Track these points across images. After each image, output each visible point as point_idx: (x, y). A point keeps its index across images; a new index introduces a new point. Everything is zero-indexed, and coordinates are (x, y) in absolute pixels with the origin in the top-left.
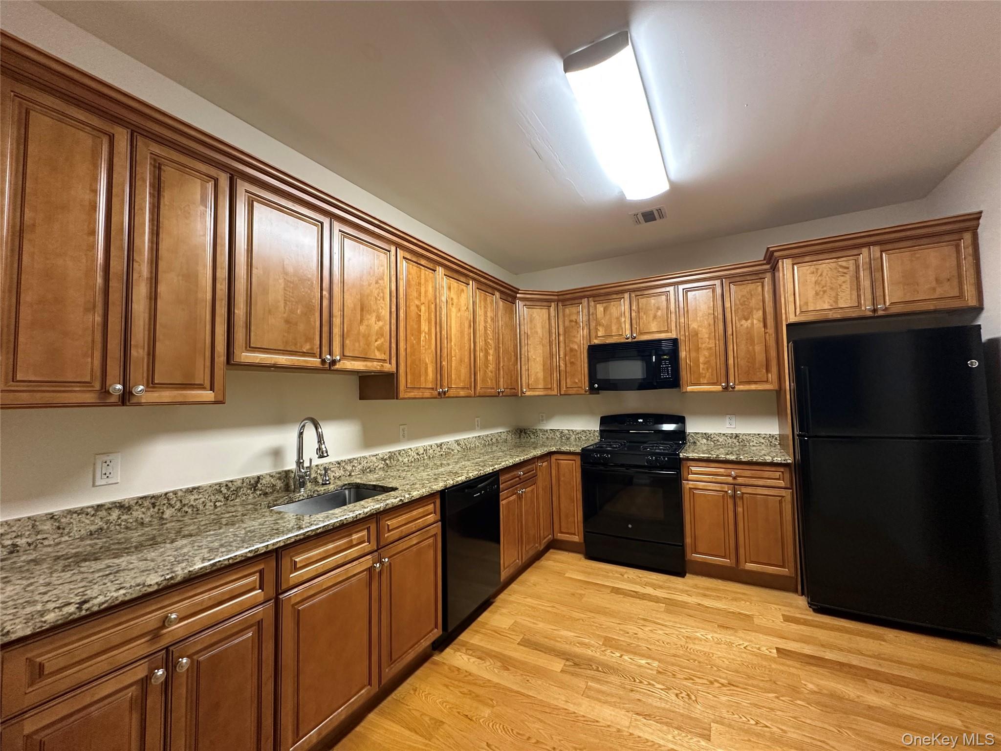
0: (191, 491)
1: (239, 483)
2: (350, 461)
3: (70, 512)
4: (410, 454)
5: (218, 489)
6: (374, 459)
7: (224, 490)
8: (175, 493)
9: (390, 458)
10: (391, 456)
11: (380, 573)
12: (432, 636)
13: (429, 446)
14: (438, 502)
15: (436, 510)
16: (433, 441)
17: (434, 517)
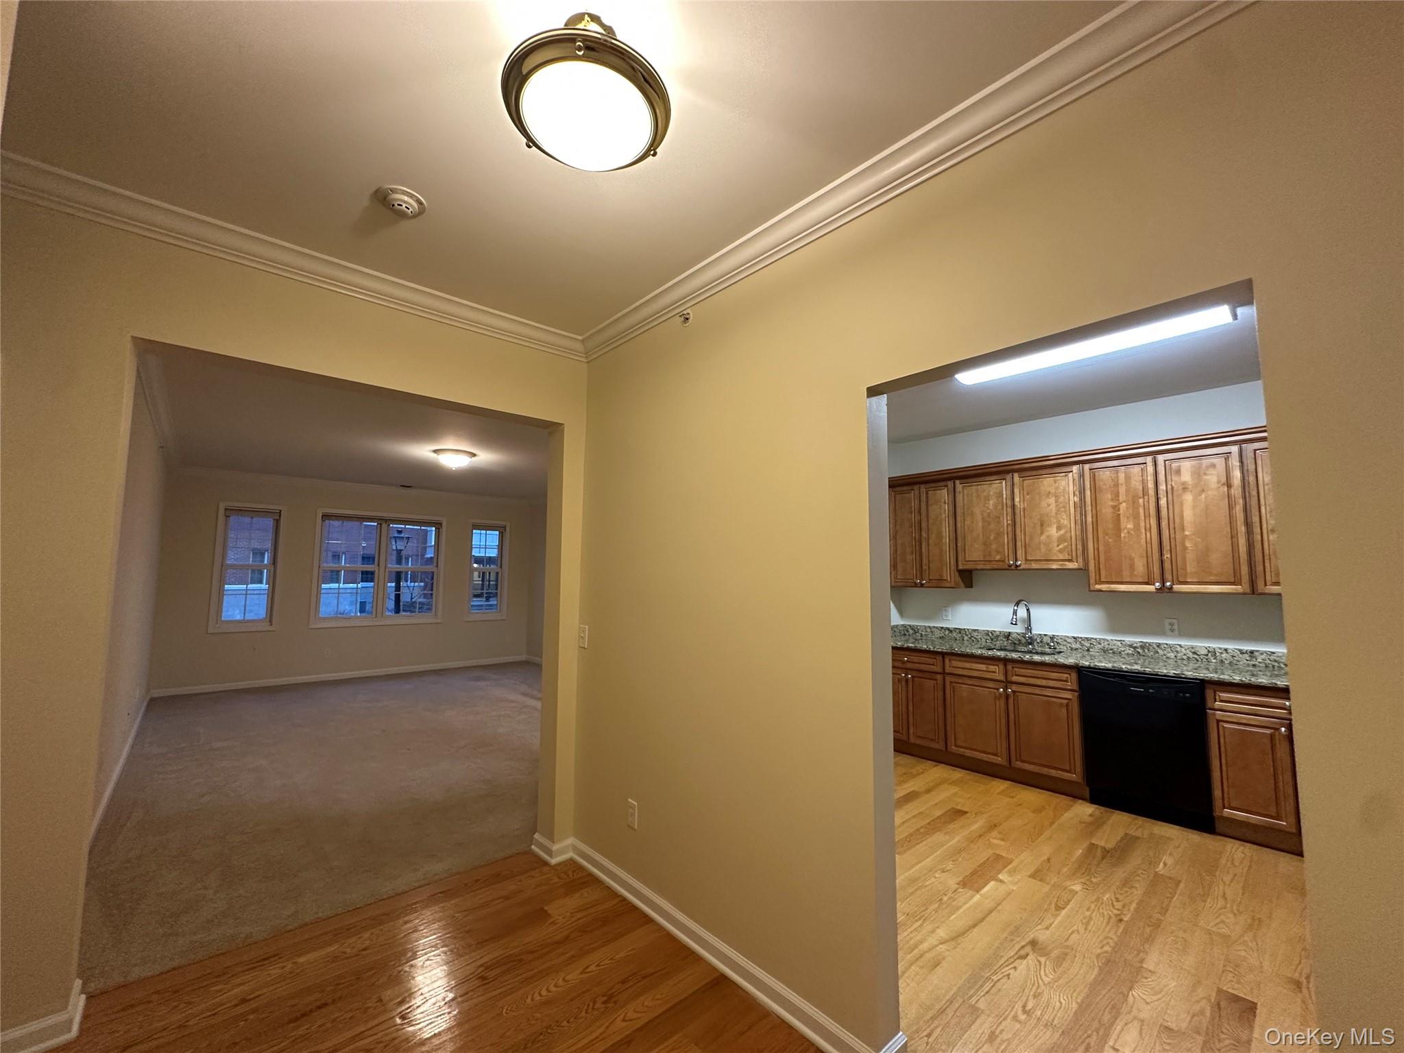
0: (975, 630)
1: (998, 633)
2: (1088, 639)
3: (934, 627)
4: (1179, 650)
5: (987, 633)
6: (1119, 643)
7: (990, 634)
8: (968, 629)
9: (1142, 647)
10: (1144, 646)
11: (1007, 697)
12: (1066, 776)
13: (1221, 649)
14: (1074, 675)
15: (1072, 681)
16: (1231, 646)
17: (1069, 685)
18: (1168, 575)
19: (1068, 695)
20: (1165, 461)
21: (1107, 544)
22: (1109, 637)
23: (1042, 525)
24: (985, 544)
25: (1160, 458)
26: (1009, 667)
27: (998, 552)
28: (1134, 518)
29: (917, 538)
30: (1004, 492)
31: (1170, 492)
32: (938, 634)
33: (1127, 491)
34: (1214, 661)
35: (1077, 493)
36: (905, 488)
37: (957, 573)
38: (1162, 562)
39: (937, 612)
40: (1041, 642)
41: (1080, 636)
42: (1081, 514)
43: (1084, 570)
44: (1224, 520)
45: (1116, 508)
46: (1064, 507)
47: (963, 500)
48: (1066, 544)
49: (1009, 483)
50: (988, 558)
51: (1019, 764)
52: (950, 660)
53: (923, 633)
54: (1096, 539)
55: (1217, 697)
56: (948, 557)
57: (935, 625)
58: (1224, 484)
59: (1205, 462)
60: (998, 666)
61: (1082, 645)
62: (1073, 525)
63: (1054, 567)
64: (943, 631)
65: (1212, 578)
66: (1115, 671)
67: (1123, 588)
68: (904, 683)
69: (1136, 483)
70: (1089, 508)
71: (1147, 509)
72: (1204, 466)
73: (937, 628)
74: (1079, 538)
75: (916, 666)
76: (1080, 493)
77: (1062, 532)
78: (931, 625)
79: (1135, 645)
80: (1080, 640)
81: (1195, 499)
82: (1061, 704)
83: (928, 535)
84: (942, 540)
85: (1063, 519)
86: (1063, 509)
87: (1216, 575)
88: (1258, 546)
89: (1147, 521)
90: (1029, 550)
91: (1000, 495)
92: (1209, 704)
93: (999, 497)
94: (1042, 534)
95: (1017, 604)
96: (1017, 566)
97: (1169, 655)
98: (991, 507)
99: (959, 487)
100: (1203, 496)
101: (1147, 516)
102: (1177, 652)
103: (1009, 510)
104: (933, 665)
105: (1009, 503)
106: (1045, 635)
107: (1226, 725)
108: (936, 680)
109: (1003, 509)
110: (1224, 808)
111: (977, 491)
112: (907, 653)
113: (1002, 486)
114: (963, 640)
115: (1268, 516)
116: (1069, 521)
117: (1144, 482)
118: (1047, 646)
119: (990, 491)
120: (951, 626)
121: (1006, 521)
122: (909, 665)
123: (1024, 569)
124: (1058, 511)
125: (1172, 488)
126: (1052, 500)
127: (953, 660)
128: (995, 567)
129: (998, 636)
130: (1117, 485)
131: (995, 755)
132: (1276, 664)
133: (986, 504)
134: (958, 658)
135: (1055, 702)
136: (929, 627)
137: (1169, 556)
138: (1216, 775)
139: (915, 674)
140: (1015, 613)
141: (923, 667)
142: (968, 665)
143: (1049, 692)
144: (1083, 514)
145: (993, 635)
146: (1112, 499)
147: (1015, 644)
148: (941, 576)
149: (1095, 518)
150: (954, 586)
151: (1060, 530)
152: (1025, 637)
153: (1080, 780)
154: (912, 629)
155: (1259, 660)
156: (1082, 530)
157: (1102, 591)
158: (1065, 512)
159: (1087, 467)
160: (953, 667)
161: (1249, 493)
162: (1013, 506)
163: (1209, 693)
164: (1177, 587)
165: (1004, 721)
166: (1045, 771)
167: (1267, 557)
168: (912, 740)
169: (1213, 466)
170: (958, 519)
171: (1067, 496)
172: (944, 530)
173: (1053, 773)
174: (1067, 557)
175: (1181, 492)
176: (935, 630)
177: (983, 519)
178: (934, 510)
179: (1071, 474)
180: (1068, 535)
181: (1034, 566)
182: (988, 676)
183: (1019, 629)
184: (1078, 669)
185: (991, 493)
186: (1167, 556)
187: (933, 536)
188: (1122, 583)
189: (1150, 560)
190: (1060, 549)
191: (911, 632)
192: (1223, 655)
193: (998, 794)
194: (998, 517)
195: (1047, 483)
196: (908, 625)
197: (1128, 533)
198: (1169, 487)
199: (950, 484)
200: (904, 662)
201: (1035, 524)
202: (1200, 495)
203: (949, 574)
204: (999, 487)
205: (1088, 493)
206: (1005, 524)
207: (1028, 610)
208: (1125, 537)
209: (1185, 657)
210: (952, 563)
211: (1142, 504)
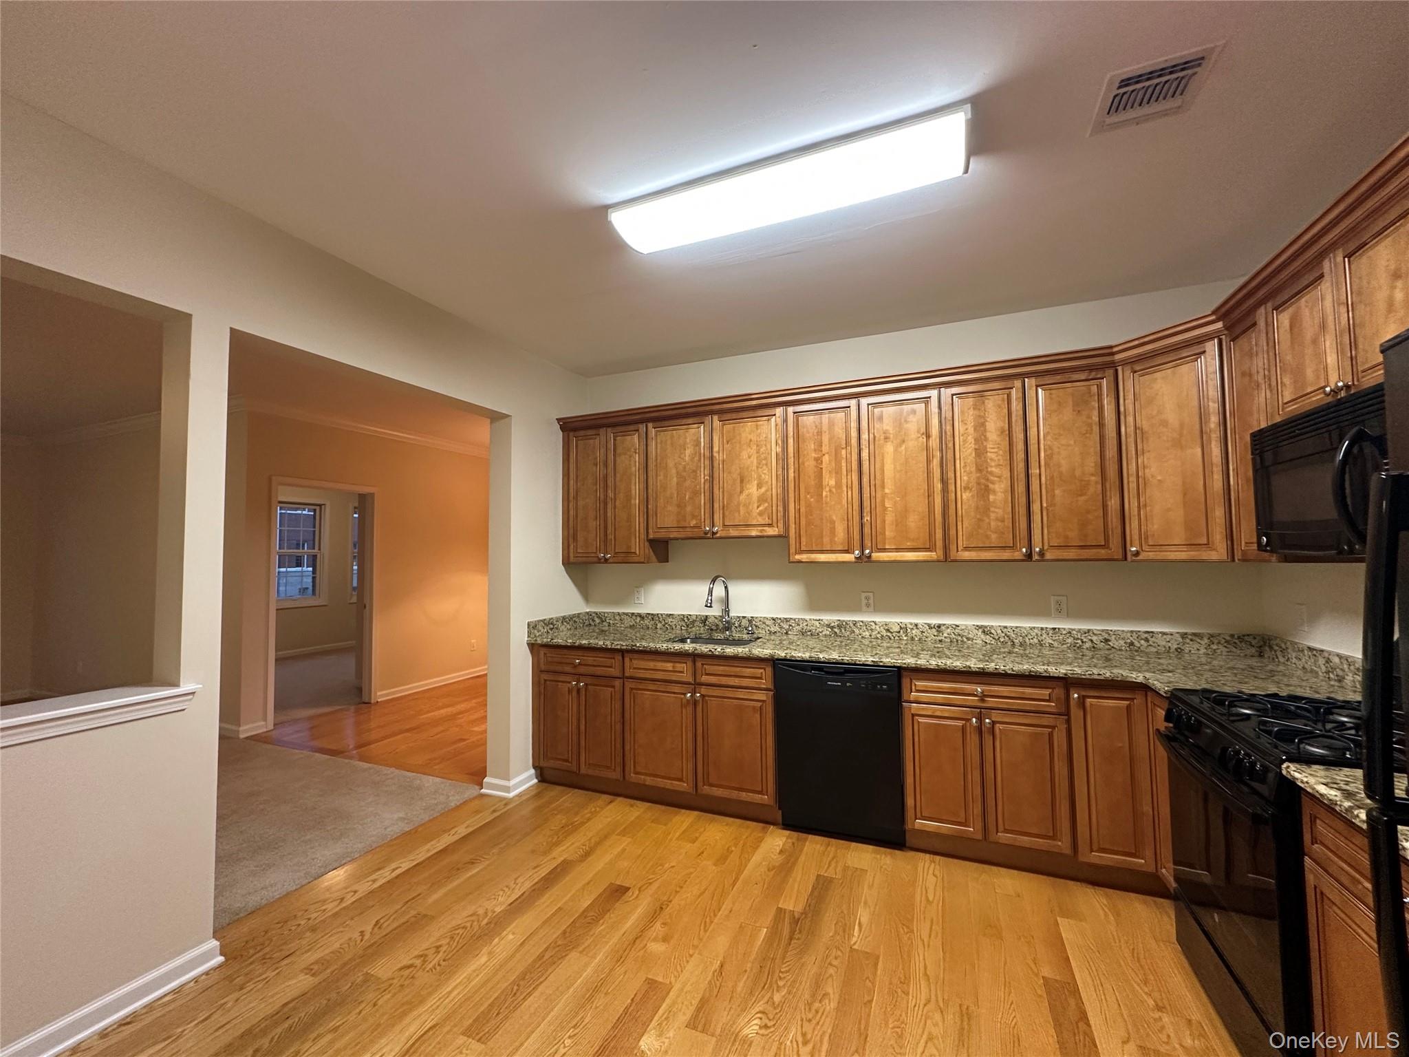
0: (670, 615)
1: (694, 618)
2: (787, 620)
3: (624, 613)
4: (873, 628)
5: (683, 618)
6: (817, 623)
8: (662, 615)
9: (839, 626)
10: (841, 625)
11: (695, 703)
12: (757, 798)
13: (911, 624)
14: (769, 670)
15: (765, 678)
16: (921, 620)
17: (764, 684)
18: (868, 542)
19: (761, 696)
20: (868, 405)
21: (809, 506)
22: (807, 617)
23: (742, 481)
24: (679, 506)
25: (864, 401)
26: (699, 664)
27: (694, 517)
28: (837, 473)
29: (602, 497)
30: (702, 440)
31: (873, 441)
32: (628, 622)
33: (830, 440)
34: (905, 638)
35: (780, 442)
36: (590, 432)
37: (647, 544)
38: (862, 525)
39: (628, 594)
40: (740, 626)
41: (779, 617)
42: (783, 469)
43: (784, 537)
44: (922, 476)
45: (818, 460)
46: (765, 459)
47: (656, 448)
48: (766, 505)
49: (708, 428)
50: (683, 524)
51: (706, 790)
52: (631, 660)
53: (611, 622)
54: (798, 500)
55: (913, 687)
56: (638, 522)
57: (626, 611)
58: (923, 434)
59: (906, 408)
60: (686, 663)
61: (781, 628)
62: (774, 482)
63: (754, 533)
64: (634, 617)
65: (908, 544)
66: (812, 662)
67: (822, 557)
68: (574, 693)
69: (839, 432)
70: (791, 461)
71: (849, 462)
72: (905, 411)
73: (627, 614)
74: (780, 497)
75: (591, 670)
76: (783, 442)
77: (763, 490)
78: (621, 611)
79: (833, 624)
80: (779, 621)
81: (896, 450)
82: (754, 708)
83: (615, 494)
84: (630, 500)
85: (765, 474)
86: (764, 462)
87: (913, 540)
88: (952, 506)
89: (849, 477)
90: (727, 513)
91: (698, 444)
92: (905, 697)
93: (697, 445)
94: (741, 492)
95: (714, 581)
96: (714, 533)
97: (864, 634)
98: (687, 458)
99: (652, 432)
100: (903, 448)
101: (849, 471)
102: (872, 630)
103: (707, 462)
104: (611, 667)
105: (707, 454)
106: (744, 617)
107: (921, 720)
108: (613, 687)
109: (700, 460)
110: (916, 819)
111: (672, 437)
112: (580, 653)
113: (699, 432)
114: (656, 628)
115: (962, 471)
116: (770, 474)
117: (847, 430)
118: (745, 631)
119: (686, 438)
120: (643, 610)
121: (703, 476)
122: (582, 670)
123: (720, 538)
124: (760, 464)
125: (875, 437)
126: (753, 450)
127: (635, 659)
128: (690, 535)
129: (694, 621)
130: (820, 433)
131: (681, 780)
132: (960, 638)
133: (681, 454)
134: (641, 656)
135: (748, 706)
136: (619, 614)
137: (869, 519)
138: (909, 781)
139: (589, 680)
140: (711, 592)
141: (599, 671)
142: (651, 665)
143: (741, 694)
144: (785, 468)
145: (688, 620)
146: (815, 450)
147: (712, 630)
148: (629, 547)
149: (797, 472)
150: (642, 560)
151: (760, 488)
152: (722, 622)
153: (772, 802)
154: (599, 617)
155: (945, 635)
156: (784, 488)
157: (802, 562)
158: (766, 464)
159: (791, 409)
160: (635, 668)
161: (946, 444)
162: (712, 458)
163: (905, 682)
164: (876, 556)
165: (690, 735)
166: (734, 795)
167: (959, 519)
168: (583, 770)
169: (914, 412)
170: (650, 474)
171: (769, 447)
172: (633, 487)
173: (744, 796)
174: (767, 521)
175: (882, 442)
176: (626, 617)
177: (677, 473)
178: (622, 461)
179: (773, 419)
180: (769, 493)
181: (733, 533)
182: (674, 677)
183: (716, 611)
184: (774, 662)
185: (688, 441)
186: (867, 518)
187: (621, 496)
188: (822, 552)
189: (850, 524)
190: (760, 511)
191: (597, 621)
192: (914, 632)
193: (677, 839)
194: (694, 471)
195: (747, 429)
196: (594, 612)
197: (830, 491)
198: (871, 436)
199: (642, 427)
200: (575, 666)
201: (734, 480)
202: (901, 446)
203: (638, 546)
204: (696, 433)
205: (791, 441)
206: (703, 480)
207: (726, 587)
208: (826, 497)
209: (879, 636)
210: (642, 530)
211: (844, 456)
